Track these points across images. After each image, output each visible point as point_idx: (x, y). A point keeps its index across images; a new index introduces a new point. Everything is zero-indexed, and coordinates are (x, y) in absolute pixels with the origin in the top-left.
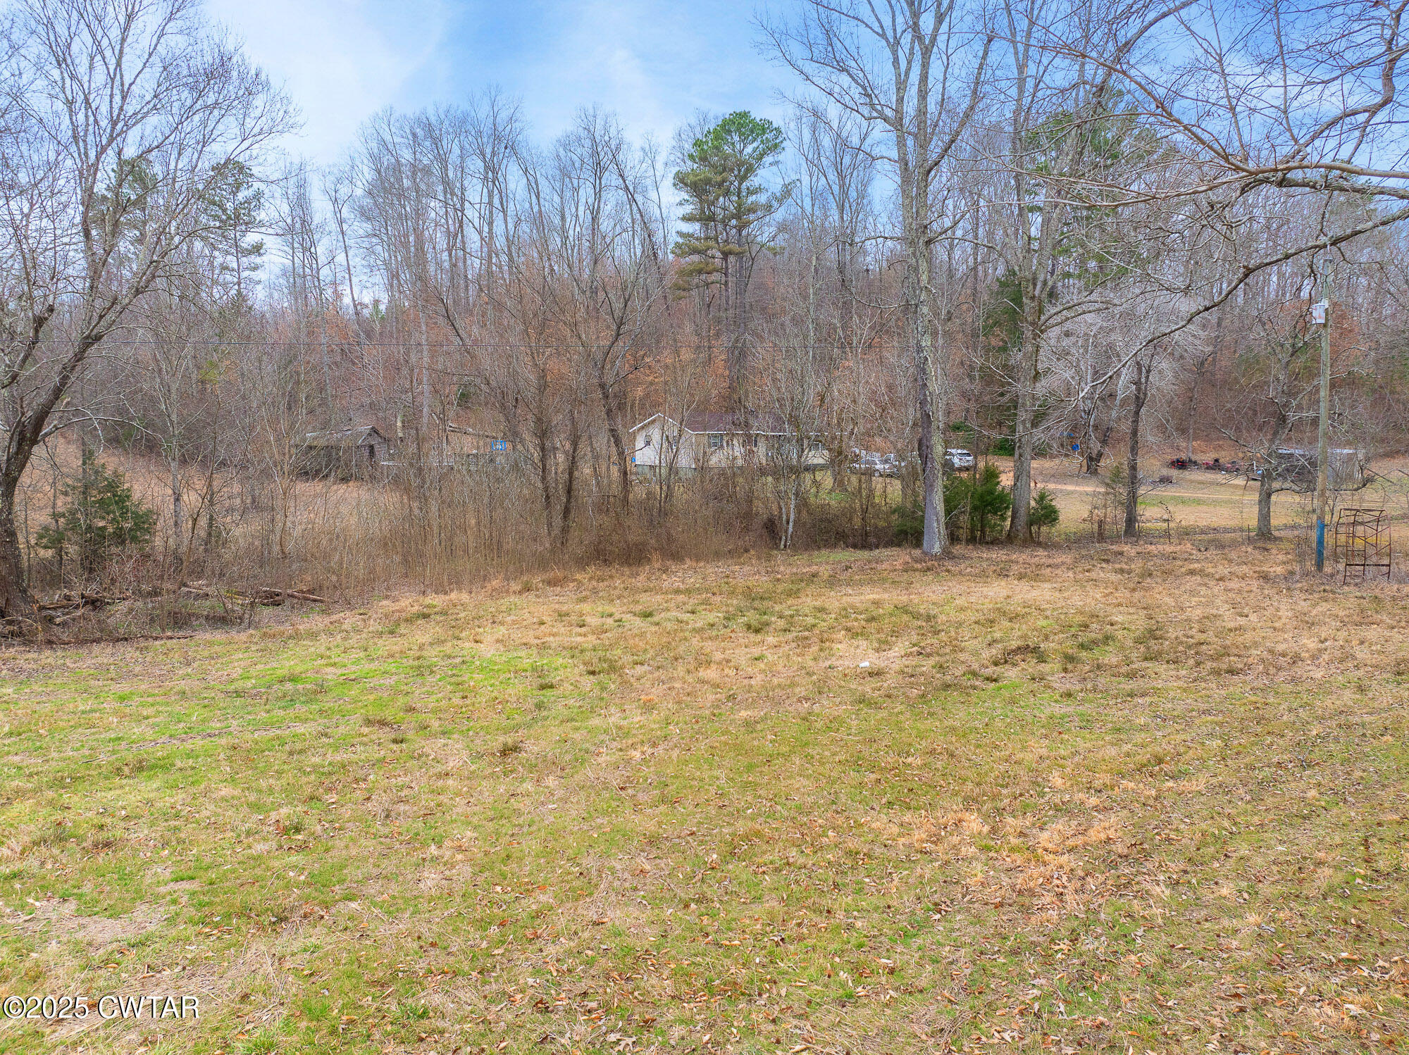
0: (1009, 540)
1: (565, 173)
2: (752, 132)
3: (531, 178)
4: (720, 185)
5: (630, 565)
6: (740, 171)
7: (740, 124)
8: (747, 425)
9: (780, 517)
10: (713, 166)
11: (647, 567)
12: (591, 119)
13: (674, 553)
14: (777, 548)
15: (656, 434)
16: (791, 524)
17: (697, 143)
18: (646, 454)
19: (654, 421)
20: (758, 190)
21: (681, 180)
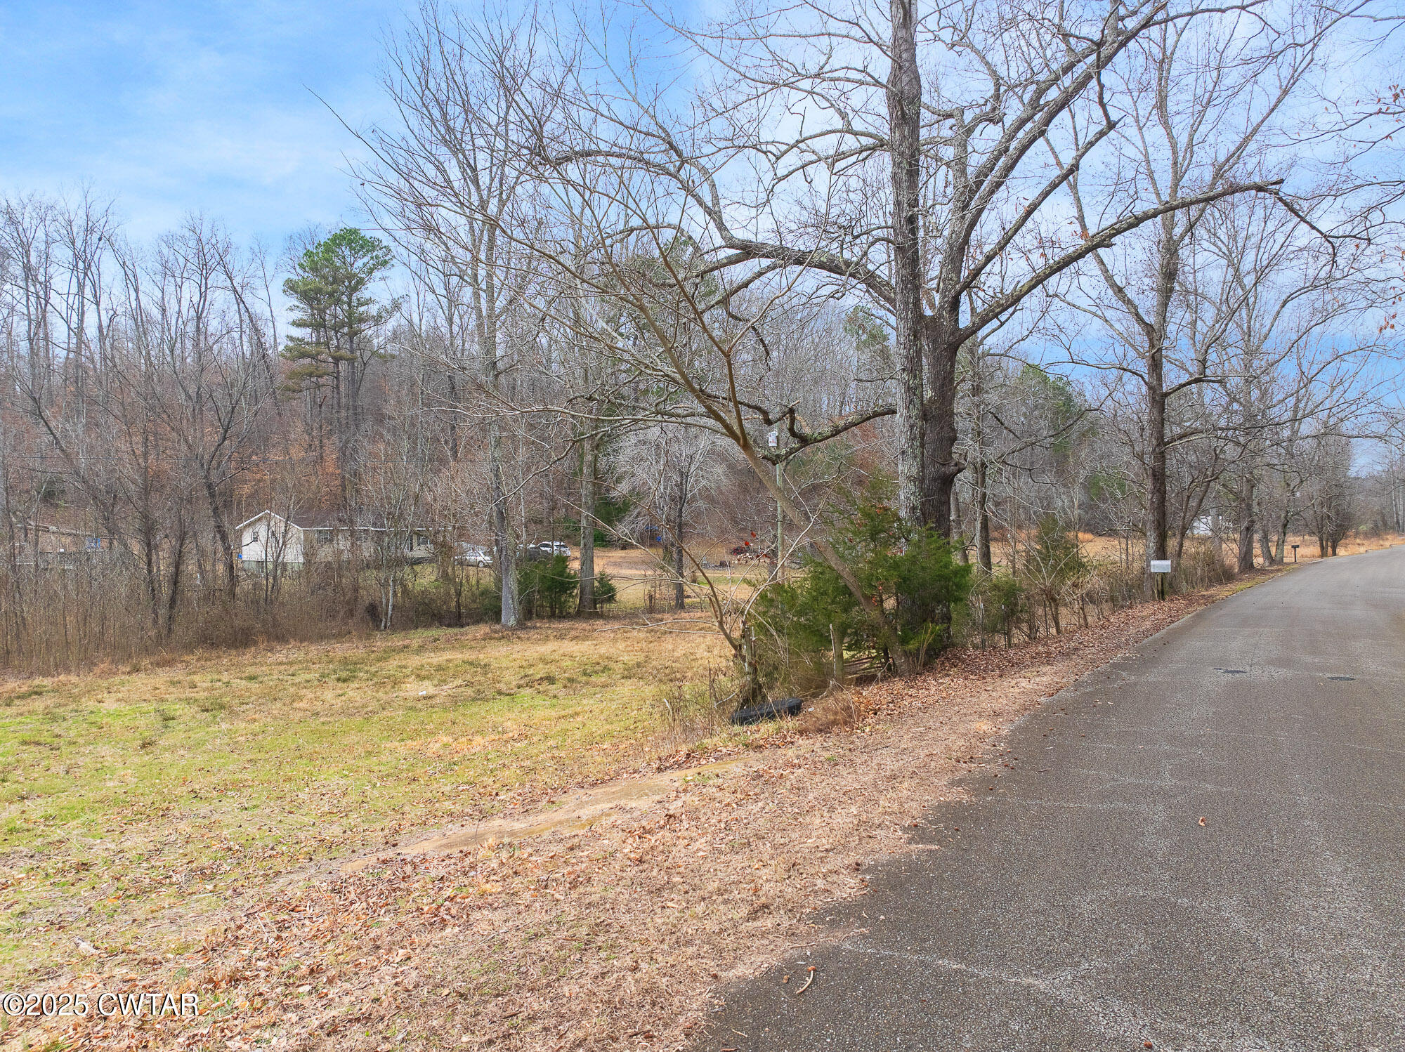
0: (579, 615)
1: (167, 271)
2: (362, 247)
3: (129, 272)
4: (331, 295)
5: (236, 648)
6: (350, 283)
7: (350, 239)
8: (351, 521)
9: (381, 604)
10: (324, 277)
11: (253, 648)
12: (198, 222)
13: (278, 635)
14: (377, 627)
15: (262, 530)
16: (390, 608)
17: (309, 254)
18: (252, 551)
19: (260, 519)
20: (368, 302)
21: (291, 287)
